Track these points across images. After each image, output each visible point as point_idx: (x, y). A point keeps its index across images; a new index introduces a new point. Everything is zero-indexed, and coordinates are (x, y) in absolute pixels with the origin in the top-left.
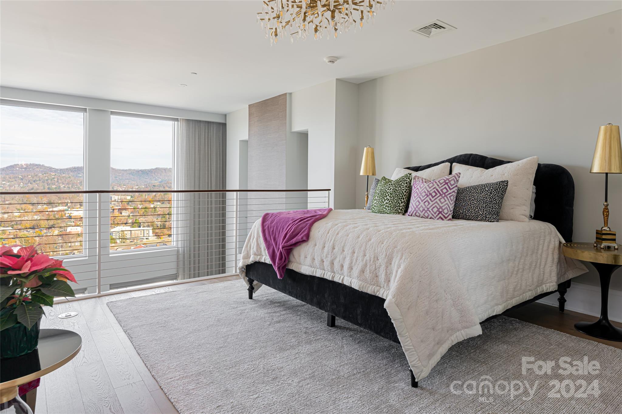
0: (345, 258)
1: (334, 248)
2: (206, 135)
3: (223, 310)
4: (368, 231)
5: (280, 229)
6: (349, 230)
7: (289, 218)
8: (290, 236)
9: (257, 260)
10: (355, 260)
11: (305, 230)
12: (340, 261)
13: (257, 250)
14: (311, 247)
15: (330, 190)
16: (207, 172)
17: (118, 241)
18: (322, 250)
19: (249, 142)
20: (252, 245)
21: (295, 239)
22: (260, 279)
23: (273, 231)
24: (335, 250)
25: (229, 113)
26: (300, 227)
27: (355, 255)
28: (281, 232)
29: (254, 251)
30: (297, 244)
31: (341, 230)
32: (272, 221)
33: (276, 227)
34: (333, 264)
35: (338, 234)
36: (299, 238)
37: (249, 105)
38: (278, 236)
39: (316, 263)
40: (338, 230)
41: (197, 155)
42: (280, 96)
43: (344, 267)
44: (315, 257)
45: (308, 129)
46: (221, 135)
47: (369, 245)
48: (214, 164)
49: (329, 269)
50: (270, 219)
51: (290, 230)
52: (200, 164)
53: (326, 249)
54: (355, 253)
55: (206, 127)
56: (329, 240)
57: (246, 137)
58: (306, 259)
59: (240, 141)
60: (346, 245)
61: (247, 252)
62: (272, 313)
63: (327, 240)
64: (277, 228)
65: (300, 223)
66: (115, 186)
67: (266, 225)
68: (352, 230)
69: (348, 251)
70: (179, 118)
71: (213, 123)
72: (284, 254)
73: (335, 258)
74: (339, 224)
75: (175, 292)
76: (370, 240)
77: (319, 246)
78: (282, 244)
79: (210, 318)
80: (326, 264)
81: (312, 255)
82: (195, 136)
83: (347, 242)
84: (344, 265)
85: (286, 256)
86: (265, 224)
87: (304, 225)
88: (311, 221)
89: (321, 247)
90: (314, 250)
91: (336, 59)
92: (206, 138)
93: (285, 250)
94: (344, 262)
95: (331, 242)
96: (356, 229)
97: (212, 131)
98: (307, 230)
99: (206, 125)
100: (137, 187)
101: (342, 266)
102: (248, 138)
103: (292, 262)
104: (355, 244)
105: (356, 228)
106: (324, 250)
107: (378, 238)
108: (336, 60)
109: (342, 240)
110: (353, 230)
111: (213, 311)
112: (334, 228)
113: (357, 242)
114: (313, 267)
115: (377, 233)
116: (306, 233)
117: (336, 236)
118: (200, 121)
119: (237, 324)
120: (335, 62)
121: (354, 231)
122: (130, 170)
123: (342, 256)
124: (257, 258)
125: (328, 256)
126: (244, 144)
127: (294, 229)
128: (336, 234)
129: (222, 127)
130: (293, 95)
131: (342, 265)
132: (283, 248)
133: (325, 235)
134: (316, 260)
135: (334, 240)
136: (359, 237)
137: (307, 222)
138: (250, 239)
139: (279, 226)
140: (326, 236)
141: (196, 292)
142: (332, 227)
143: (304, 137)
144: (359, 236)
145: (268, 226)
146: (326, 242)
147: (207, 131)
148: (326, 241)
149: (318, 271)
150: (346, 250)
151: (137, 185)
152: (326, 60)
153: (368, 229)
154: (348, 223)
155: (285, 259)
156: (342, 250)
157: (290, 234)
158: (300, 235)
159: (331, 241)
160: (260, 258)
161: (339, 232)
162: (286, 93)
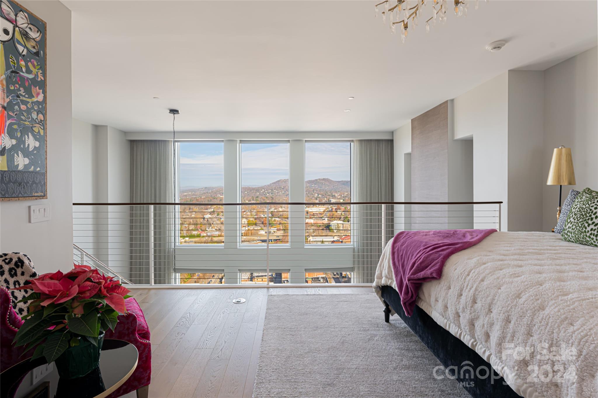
0: (493, 324)
1: (474, 302)
2: (377, 152)
3: (353, 330)
4: (541, 288)
5: (409, 255)
6: (504, 278)
7: (421, 242)
8: (417, 267)
9: (388, 284)
10: (509, 335)
11: (437, 263)
12: (484, 325)
13: (388, 273)
14: (444, 288)
15: (502, 202)
16: (377, 183)
17: (335, 231)
18: (457, 298)
19: (412, 154)
20: (385, 265)
21: (423, 273)
22: (392, 305)
23: (402, 255)
24: (476, 306)
25: (396, 130)
26: (431, 257)
27: (511, 325)
28: (410, 259)
29: (385, 273)
30: (426, 279)
31: (488, 274)
32: (403, 243)
33: (406, 251)
34: (474, 325)
35: (482, 280)
36: (427, 272)
37: (412, 120)
38: (407, 263)
39: (449, 315)
40: (484, 275)
41: (368, 169)
42: (440, 105)
43: (491, 338)
44: (449, 305)
45: (473, 135)
46: (389, 150)
47: (540, 318)
48: (384, 176)
49: (467, 330)
50: (402, 240)
51: (419, 258)
52: (371, 177)
53: (463, 298)
54: (510, 322)
55: (376, 145)
56: (469, 287)
57: (409, 150)
58: (437, 302)
59: (405, 154)
60: (495, 304)
61: (380, 272)
62: (404, 349)
63: (465, 286)
64: (406, 253)
65: (433, 251)
66: (333, 192)
67: (396, 247)
68: (507, 280)
69: (497, 314)
70: (354, 139)
71: (382, 140)
72: (410, 288)
73: (477, 318)
74: (488, 262)
75: (321, 296)
76: (542, 308)
77: (453, 292)
78: (408, 275)
79: (337, 336)
80: (464, 321)
81: (444, 300)
82: (367, 153)
83: (496, 298)
84: (490, 334)
85: (413, 291)
86: (395, 245)
87: (437, 255)
88: (447, 251)
89: (456, 294)
90: (447, 294)
91: (503, 42)
92: (376, 154)
93: (411, 283)
94: (490, 330)
95: (471, 291)
96: (516, 279)
97: (381, 148)
98: (438, 264)
99: (376, 143)
100: (347, 193)
101: (487, 336)
102: (411, 151)
103: (422, 300)
104: (511, 308)
105: (518, 277)
106: (461, 300)
107: (562, 311)
108: (504, 45)
109: (488, 293)
110: (511, 280)
111: (343, 329)
112: (478, 269)
113: (516, 305)
114: (446, 318)
115: (560, 298)
116: (436, 267)
117: (479, 283)
118: (371, 140)
119: (359, 354)
120: (502, 48)
121: (512, 282)
122: (342, 181)
123: (487, 319)
124: (388, 281)
125: (466, 310)
126: (408, 156)
127: (423, 259)
128: (480, 279)
129: (390, 143)
130: (455, 101)
131: (488, 333)
132: (409, 280)
133: (463, 277)
134: (449, 309)
135: (476, 290)
136: (519, 296)
137: (441, 253)
138: (384, 258)
139: (409, 251)
140: (465, 279)
141: (339, 300)
142: (475, 267)
143: (468, 143)
144: (520, 294)
145: (398, 249)
146: (464, 289)
147: (377, 148)
148: (463, 287)
149: (453, 326)
150: (495, 311)
151: (347, 192)
152: (488, 48)
153: (541, 285)
154: (506, 262)
155: (412, 295)
156: (487, 310)
157: (418, 265)
158: (430, 269)
159: (470, 289)
160: (391, 283)
161: (485, 277)
162: (447, 101)
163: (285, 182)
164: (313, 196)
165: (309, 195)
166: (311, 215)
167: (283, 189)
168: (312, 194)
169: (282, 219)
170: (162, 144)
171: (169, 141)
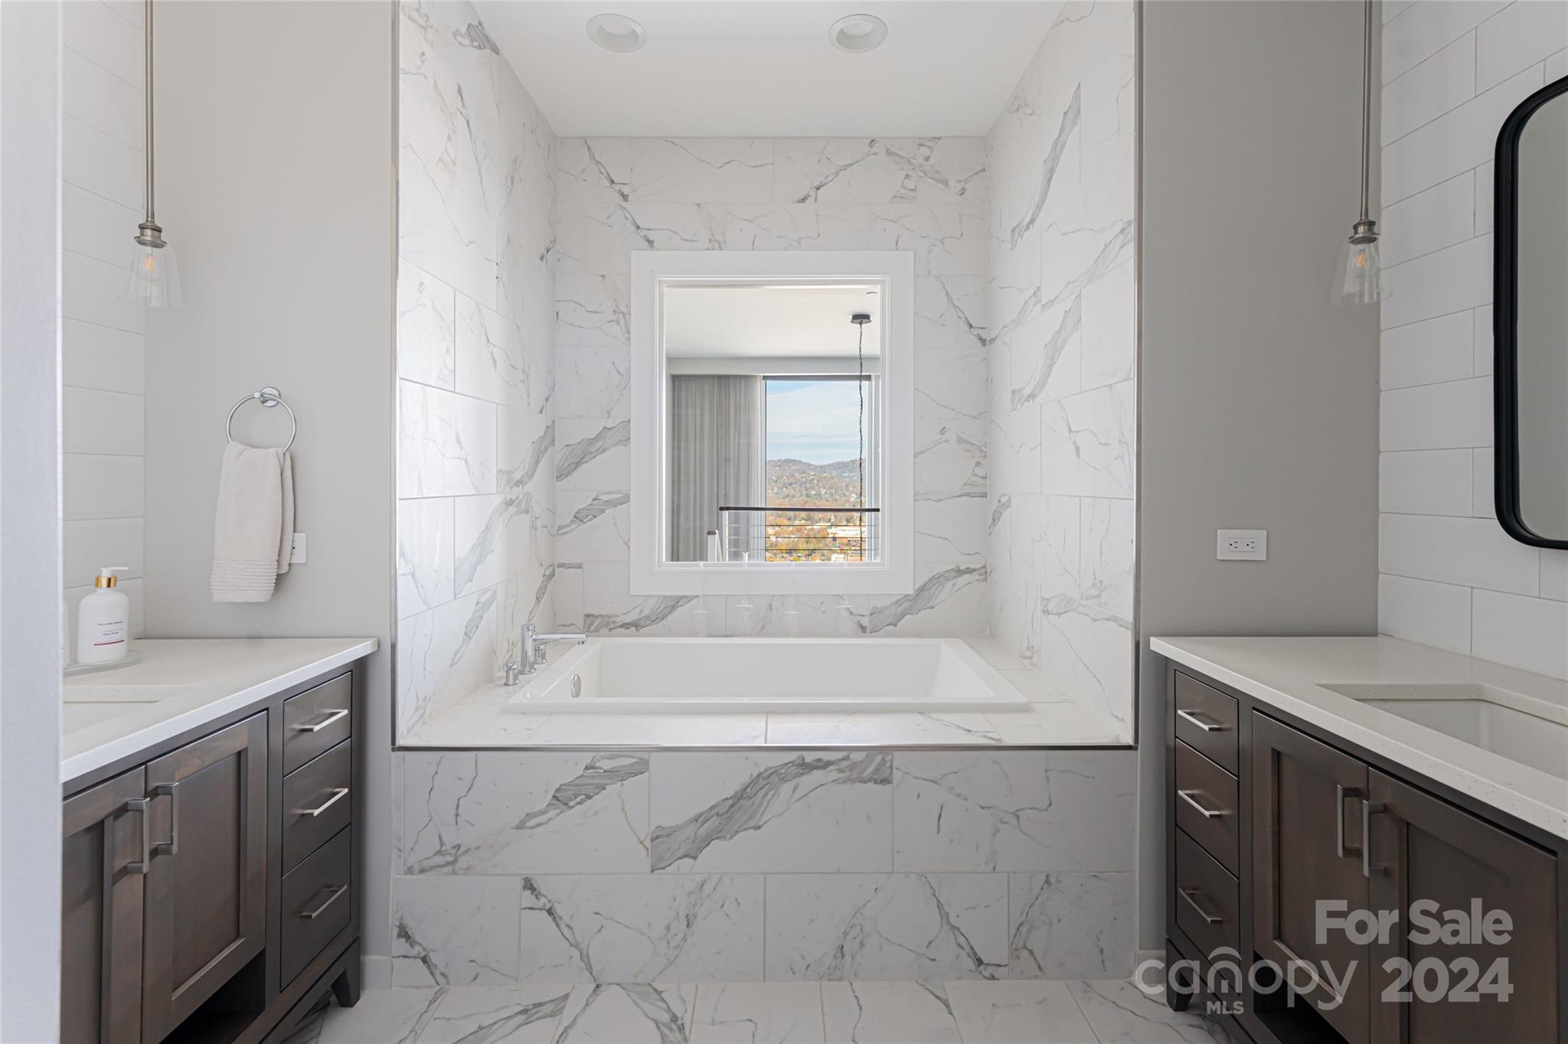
163: (780, 466)
164: (846, 498)
165: (837, 497)
166: (842, 544)
167: (776, 482)
168: (845, 496)
169: (775, 554)
170: (731, 387)
171: (756, 376)
